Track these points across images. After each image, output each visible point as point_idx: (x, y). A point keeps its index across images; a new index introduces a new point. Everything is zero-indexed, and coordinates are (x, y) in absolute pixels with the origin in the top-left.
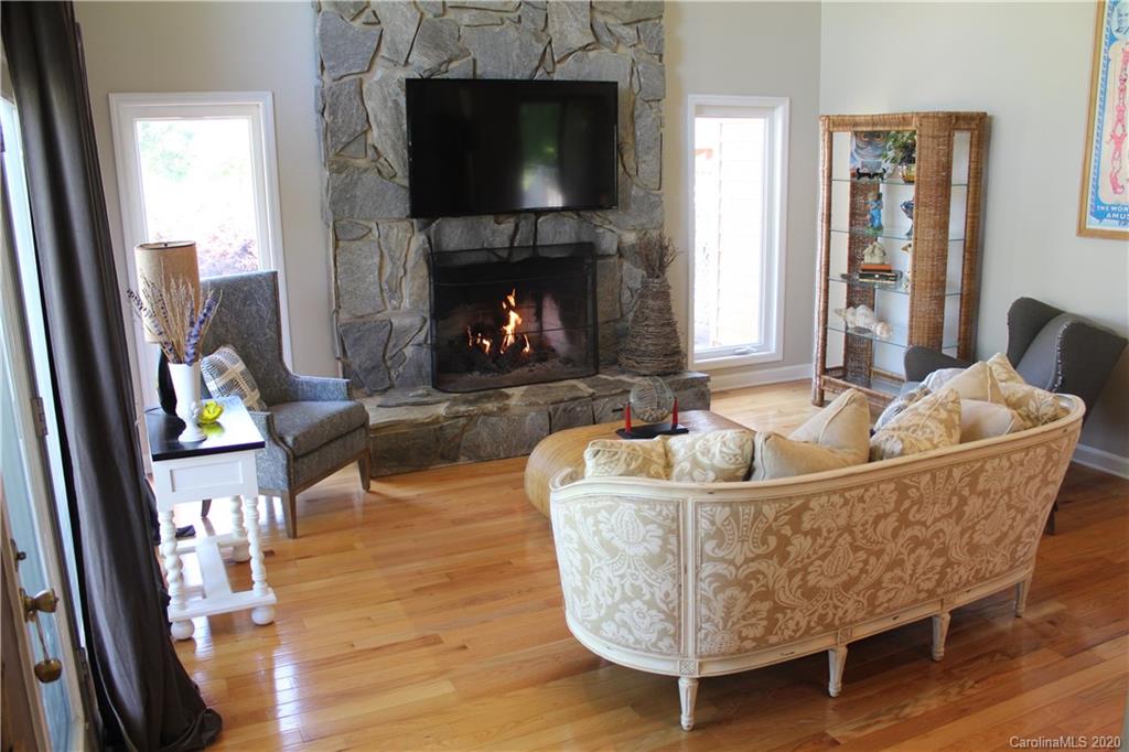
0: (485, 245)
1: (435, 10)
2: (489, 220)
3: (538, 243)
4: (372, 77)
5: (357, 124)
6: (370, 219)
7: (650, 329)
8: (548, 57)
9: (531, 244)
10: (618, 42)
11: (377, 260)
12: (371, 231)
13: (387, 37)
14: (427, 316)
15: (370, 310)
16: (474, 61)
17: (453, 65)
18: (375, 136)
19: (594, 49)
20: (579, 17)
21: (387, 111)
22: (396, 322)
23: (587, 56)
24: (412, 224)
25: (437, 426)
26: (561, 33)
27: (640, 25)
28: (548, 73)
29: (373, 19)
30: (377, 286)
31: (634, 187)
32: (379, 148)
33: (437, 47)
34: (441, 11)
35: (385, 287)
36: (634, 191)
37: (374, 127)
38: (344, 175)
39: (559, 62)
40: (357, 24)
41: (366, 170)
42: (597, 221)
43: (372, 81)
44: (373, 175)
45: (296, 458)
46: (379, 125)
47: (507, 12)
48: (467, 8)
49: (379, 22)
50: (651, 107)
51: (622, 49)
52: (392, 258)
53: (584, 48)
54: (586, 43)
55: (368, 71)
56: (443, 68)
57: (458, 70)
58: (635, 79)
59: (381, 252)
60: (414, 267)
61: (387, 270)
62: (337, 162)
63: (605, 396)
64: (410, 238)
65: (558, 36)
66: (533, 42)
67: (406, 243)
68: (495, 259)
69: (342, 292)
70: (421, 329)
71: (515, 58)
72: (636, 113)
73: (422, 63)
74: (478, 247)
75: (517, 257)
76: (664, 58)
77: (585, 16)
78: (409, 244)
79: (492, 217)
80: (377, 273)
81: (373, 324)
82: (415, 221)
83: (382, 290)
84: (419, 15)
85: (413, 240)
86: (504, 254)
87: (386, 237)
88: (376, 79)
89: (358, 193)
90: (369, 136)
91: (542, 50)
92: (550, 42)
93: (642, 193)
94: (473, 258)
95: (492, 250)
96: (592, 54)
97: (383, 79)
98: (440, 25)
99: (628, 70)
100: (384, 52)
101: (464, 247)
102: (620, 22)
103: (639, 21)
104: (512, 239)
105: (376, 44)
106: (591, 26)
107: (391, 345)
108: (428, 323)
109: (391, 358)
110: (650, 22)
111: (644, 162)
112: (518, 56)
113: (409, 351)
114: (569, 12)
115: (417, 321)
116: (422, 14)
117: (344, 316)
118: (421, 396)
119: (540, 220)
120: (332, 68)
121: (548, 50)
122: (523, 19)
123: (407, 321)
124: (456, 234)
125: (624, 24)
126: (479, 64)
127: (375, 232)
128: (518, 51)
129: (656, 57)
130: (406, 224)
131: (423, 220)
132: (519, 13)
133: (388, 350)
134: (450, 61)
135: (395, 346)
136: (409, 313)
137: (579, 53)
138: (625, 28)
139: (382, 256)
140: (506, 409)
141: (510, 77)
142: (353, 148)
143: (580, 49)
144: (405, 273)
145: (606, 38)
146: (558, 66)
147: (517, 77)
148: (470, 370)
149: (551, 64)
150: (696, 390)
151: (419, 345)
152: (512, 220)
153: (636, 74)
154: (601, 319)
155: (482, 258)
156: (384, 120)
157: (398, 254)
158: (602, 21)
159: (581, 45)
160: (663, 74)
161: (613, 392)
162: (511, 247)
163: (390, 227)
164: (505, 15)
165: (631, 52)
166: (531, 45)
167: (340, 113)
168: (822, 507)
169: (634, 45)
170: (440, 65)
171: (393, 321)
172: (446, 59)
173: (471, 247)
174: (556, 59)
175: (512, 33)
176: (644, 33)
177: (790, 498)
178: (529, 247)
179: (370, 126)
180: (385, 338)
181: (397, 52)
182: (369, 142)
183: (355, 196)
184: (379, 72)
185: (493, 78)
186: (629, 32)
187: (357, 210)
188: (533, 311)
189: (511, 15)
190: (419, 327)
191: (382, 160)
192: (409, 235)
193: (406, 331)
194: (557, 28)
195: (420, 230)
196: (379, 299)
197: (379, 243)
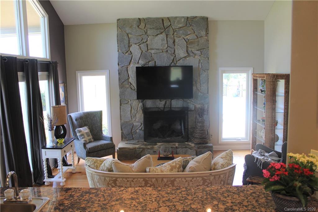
0: (157, 107)
1: (145, 50)
2: (158, 100)
3: (172, 107)
4: (130, 66)
5: (126, 77)
6: (128, 99)
7: (198, 131)
8: (175, 60)
9: (170, 107)
10: (195, 55)
11: (130, 109)
12: (129, 102)
13: (133, 57)
14: (143, 123)
15: (128, 121)
16: (155, 62)
17: (150, 63)
18: (130, 80)
19: (188, 57)
20: (183, 49)
21: (133, 74)
22: (134, 124)
23: (186, 59)
24: (139, 101)
25: (135, 150)
26: (178, 54)
27: (201, 50)
28: (175, 64)
29: (130, 53)
30: (130, 115)
31: (199, 93)
32: (131, 83)
33: (146, 59)
34: (147, 50)
35: (132, 115)
36: (200, 94)
37: (130, 77)
38: (123, 89)
39: (178, 61)
40: (127, 54)
41: (128, 88)
42: (189, 101)
43: (130, 67)
44: (130, 89)
45: (89, 153)
46: (131, 77)
47: (164, 49)
48: (153, 49)
49: (132, 54)
50: (205, 72)
51: (196, 57)
52: (134, 109)
53: (185, 57)
54: (185, 56)
55: (129, 64)
56: (147, 64)
57: (151, 64)
58: (200, 65)
59: (131, 107)
60: (139, 111)
61: (133, 111)
62: (122, 85)
63: (180, 148)
64: (138, 104)
65: (177, 54)
66: (171, 56)
67: (137, 105)
68: (160, 110)
69: (122, 116)
70: (141, 126)
71: (166, 61)
72: (200, 73)
73: (141, 63)
74: (155, 107)
75: (166, 110)
76: (209, 59)
77: (185, 49)
78: (138, 106)
79: (159, 100)
80: (130, 112)
81: (129, 124)
82: (140, 100)
83: (131, 116)
84: (141, 51)
85: (139, 104)
86: (162, 109)
87: (132, 104)
88: (131, 66)
89: (126, 93)
90: (129, 80)
91: (173, 58)
92: (175, 56)
93: (202, 94)
94: (154, 110)
95: (159, 108)
96: (187, 59)
97: (132, 67)
98: (146, 53)
99: (198, 62)
100: (132, 60)
101: (152, 107)
102: (196, 50)
103: (201, 49)
104: (165, 105)
105: (131, 59)
106: (187, 51)
107: (133, 129)
108: (143, 125)
109: (133, 132)
110: (204, 50)
111: (203, 86)
112: (166, 60)
113: (138, 131)
114: (180, 48)
115: (140, 124)
116: (142, 51)
117: (122, 121)
118: (136, 142)
119: (172, 101)
120: (120, 64)
121: (175, 58)
122: (168, 51)
123: (137, 124)
124: (149, 103)
125: (197, 50)
126: (156, 62)
127: (130, 102)
128: (166, 59)
129: (207, 58)
130: (138, 101)
131: (142, 100)
132: (167, 49)
133: (133, 130)
134: (149, 62)
135: (134, 129)
136: (138, 122)
137: (183, 58)
138: (197, 51)
139: (131, 108)
140: (153, 148)
141: (164, 65)
142: (125, 82)
143: (184, 57)
144: (137, 112)
145: (191, 54)
146: (178, 62)
147: (166, 65)
148: (156, 137)
149: (176, 62)
150: (208, 149)
151: (140, 130)
152: (165, 100)
153: (200, 63)
154: (189, 127)
155: (157, 110)
156: (132, 76)
157: (135, 108)
158: (190, 50)
159: (184, 56)
160: (208, 63)
161: (183, 147)
162: (164, 108)
163: (133, 101)
164: (164, 50)
165: (199, 57)
166: (170, 57)
167: (122, 75)
168: (121, 181)
169: (200, 56)
170: (146, 63)
171: (134, 123)
172: (148, 61)
173: (154, 107)
174: (177, 60)
175: (165, 54)
176: (203, 52)
177: (112, 177)
178: (169, 108)
179: (129, 78)
180: (132, 127)
181: (136, 60)
182: (129, 81)
183: (126, 94)
184: (132, 65)
185: (160, 66)
186: (199, 52)
187: (126, 97)
188: (179, 123)
189: (165, 50)
190: (140, 125)
191: (132, 85)
192: (138, 103)
193: (137, 126)
194: (177, 52)
195: (141, 102)
196: (130, 118)
197: (131, 105)
